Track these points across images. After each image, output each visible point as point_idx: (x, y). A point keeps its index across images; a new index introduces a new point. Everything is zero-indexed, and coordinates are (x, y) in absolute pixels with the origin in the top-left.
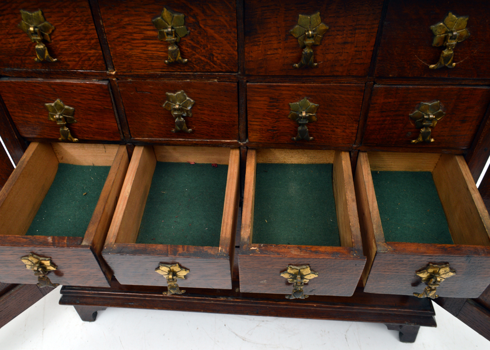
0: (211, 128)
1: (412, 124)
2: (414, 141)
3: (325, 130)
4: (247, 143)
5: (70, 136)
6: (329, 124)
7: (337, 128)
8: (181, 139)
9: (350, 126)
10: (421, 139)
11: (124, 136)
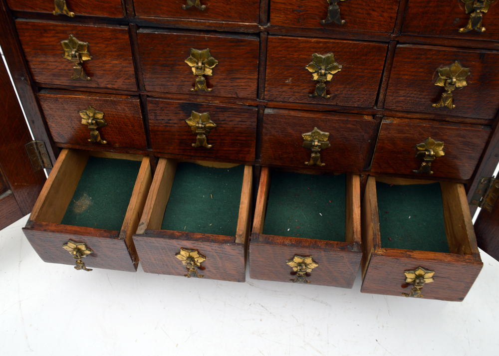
0: (228, 6)
1: (461, 8)
2: (462, 29)
3: (359, 13)
4: (268, 27)
5: (65, 8)
6: (364, 4)
7: (374, 10)
8: (192, 20)
9: (389, 9)
10: (470, 26)
11: (127, 13)
